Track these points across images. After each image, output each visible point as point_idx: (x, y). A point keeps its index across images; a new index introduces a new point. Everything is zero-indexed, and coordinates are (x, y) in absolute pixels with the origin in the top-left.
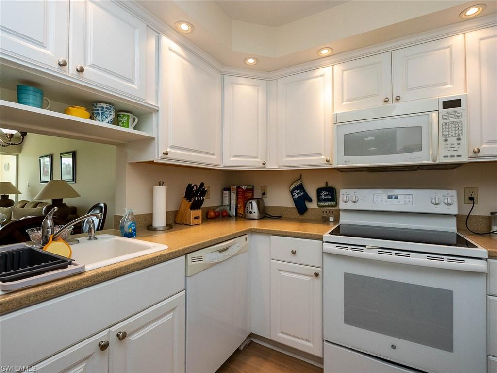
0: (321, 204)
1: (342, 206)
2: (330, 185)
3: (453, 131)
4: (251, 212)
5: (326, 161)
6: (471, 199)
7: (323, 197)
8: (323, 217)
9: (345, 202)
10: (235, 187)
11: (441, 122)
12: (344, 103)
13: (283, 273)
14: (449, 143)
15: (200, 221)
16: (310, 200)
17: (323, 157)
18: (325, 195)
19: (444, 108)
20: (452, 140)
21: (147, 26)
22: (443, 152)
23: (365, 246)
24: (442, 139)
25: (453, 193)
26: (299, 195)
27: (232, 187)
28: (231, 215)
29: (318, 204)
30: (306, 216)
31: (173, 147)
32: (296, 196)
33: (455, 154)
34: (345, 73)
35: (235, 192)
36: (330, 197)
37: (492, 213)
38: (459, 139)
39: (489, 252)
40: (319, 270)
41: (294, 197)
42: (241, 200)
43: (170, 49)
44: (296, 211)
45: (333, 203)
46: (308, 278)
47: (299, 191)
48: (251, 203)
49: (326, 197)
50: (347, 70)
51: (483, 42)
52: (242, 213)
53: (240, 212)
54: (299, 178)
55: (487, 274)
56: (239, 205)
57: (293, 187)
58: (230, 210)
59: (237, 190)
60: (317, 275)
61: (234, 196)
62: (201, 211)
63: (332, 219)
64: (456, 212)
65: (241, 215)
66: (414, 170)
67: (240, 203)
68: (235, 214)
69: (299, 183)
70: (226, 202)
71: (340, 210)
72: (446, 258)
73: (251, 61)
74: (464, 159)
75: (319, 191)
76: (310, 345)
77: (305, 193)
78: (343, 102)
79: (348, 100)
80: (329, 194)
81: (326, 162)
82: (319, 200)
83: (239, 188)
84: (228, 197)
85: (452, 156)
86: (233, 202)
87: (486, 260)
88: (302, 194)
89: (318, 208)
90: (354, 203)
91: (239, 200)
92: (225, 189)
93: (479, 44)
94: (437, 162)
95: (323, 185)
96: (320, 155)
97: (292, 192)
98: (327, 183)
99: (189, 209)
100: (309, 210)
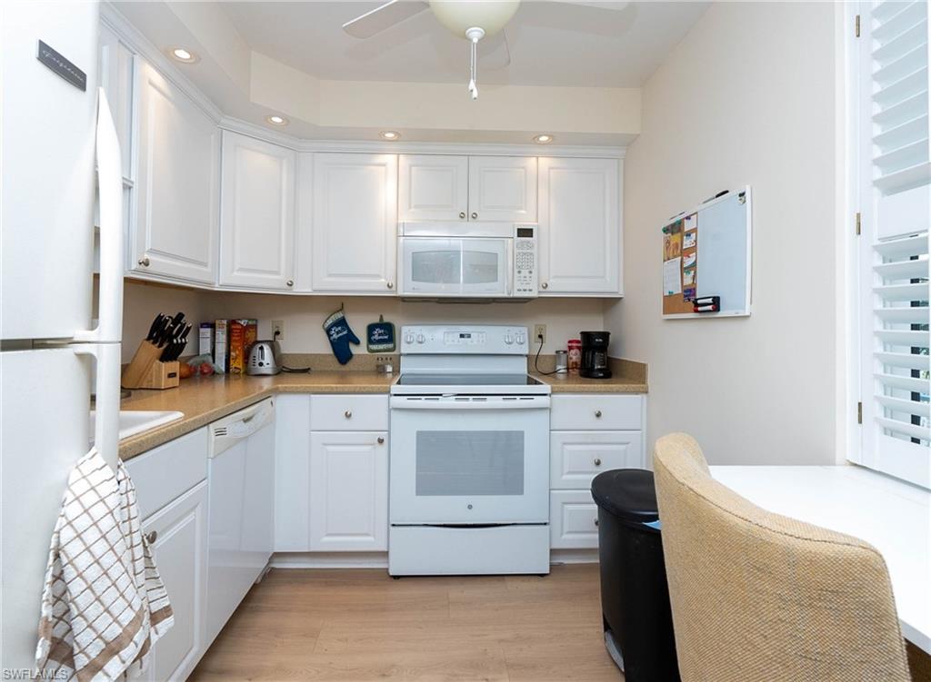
0: (374, 347)
1: (404, 349)
2: (387, 319)
3: (525, 263)
4: (261, 364)
5: (388, 285)
6: (540, 336)
7: (376, 337)
8: (378, 366)
9: (409, 343)
10: (225, 322)
11: (516, 251)
12: (412, 210)
13: (330, 448)
14: (522, 275)
15: (176, 381)
16: (357, 342)
17: (383, 280)
18: (380, 335)
19: (519, 236)
20: (525, 272)
21: (120, 41)
22: (517, 285)
23: (441, 395)
24: (516, 270)
25: (525, 330)
26: (340, 335)
27: (217, 322)
28: (217, 371)
29: (368, 348)
30: (350, 366)
31: (152, 251)
32: (335, 336)
33: (527, 287)
34: (413, 168)
35: (225, 329)
36: (386, 337)
37: (557, 352)
38: (531, 272)
39: (552, 388)
40: (383, 435)
41: (332, 338)
42: (238, 344)
43: (151, 83)
44: (335, 359)
45: (391, 346)
46: (370, 447)
47: (340, 328)
48: (262, 348)
49: (381, 337)
50: (417, 166)
51: (552, 171)
52: (240, 366)
53: (237, 364)
54: (340, 307)
55: (550, 409)
56: (233, 354)
57: (330, 322)
58: (214, 362)
59: (229, 326)
60: (381, 441)
61: (222, 337)
62: (178, 363)
63: (389, 369)
64: (527, 353)
65: (238, 371)
66: (488, 303)
67: (236, 349)
68: (224, 370)
69: (339, 315)
70: (205, 348)
71: (401, 355)
72: (518, 397)
73: (277, 120)
74: (534, 294)
75: (371, 328)
76: (371, 539)
77: (350, 331)
78: (410, 208)
79: (416, 207)
80: (384, 333)
81: (387, 288)
82: (370, 342)
83: (232, 323)
84: (209, 340)
85: (525, 290)
86: (221, 349)
87: (550, 395)
88: (345, 333)
89: (367, 353)
90: (420, 345)
91: (234, 344)
92: (203, 325)
93: (549, 172)
94: (511, 296)
95: (376, 320)
96: (378, 276)
97: (328, 331)
98: (381, 316)
99: (158, 361)
100: (354, 357)
